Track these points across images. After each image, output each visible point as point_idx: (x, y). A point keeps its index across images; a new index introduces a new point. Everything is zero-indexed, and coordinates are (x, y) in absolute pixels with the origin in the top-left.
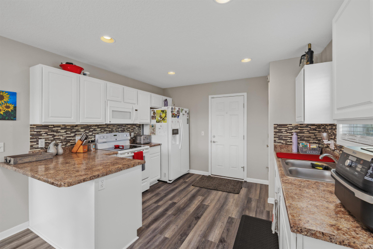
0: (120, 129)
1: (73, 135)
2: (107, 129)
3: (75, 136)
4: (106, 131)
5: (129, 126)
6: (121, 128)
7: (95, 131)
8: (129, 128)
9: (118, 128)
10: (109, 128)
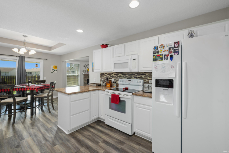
0: (137, 77)
1: (111, 78)
2: (128, 76)
3: (112, 79)
4: (127, 77)
5: (147, 74)
6: (139, 75)
7: (121, 76)
8: (147, 76)
9: (136, 76)
10: (129, 75)
